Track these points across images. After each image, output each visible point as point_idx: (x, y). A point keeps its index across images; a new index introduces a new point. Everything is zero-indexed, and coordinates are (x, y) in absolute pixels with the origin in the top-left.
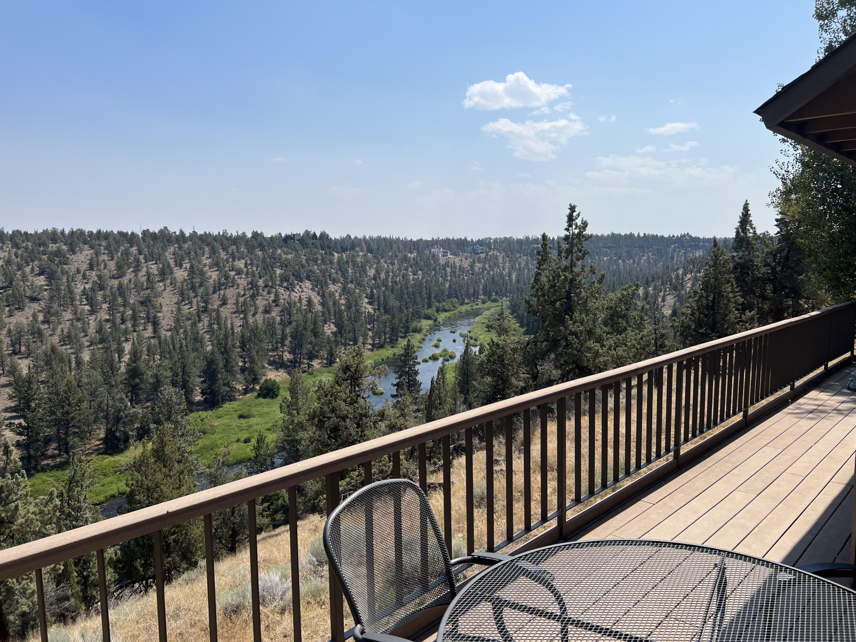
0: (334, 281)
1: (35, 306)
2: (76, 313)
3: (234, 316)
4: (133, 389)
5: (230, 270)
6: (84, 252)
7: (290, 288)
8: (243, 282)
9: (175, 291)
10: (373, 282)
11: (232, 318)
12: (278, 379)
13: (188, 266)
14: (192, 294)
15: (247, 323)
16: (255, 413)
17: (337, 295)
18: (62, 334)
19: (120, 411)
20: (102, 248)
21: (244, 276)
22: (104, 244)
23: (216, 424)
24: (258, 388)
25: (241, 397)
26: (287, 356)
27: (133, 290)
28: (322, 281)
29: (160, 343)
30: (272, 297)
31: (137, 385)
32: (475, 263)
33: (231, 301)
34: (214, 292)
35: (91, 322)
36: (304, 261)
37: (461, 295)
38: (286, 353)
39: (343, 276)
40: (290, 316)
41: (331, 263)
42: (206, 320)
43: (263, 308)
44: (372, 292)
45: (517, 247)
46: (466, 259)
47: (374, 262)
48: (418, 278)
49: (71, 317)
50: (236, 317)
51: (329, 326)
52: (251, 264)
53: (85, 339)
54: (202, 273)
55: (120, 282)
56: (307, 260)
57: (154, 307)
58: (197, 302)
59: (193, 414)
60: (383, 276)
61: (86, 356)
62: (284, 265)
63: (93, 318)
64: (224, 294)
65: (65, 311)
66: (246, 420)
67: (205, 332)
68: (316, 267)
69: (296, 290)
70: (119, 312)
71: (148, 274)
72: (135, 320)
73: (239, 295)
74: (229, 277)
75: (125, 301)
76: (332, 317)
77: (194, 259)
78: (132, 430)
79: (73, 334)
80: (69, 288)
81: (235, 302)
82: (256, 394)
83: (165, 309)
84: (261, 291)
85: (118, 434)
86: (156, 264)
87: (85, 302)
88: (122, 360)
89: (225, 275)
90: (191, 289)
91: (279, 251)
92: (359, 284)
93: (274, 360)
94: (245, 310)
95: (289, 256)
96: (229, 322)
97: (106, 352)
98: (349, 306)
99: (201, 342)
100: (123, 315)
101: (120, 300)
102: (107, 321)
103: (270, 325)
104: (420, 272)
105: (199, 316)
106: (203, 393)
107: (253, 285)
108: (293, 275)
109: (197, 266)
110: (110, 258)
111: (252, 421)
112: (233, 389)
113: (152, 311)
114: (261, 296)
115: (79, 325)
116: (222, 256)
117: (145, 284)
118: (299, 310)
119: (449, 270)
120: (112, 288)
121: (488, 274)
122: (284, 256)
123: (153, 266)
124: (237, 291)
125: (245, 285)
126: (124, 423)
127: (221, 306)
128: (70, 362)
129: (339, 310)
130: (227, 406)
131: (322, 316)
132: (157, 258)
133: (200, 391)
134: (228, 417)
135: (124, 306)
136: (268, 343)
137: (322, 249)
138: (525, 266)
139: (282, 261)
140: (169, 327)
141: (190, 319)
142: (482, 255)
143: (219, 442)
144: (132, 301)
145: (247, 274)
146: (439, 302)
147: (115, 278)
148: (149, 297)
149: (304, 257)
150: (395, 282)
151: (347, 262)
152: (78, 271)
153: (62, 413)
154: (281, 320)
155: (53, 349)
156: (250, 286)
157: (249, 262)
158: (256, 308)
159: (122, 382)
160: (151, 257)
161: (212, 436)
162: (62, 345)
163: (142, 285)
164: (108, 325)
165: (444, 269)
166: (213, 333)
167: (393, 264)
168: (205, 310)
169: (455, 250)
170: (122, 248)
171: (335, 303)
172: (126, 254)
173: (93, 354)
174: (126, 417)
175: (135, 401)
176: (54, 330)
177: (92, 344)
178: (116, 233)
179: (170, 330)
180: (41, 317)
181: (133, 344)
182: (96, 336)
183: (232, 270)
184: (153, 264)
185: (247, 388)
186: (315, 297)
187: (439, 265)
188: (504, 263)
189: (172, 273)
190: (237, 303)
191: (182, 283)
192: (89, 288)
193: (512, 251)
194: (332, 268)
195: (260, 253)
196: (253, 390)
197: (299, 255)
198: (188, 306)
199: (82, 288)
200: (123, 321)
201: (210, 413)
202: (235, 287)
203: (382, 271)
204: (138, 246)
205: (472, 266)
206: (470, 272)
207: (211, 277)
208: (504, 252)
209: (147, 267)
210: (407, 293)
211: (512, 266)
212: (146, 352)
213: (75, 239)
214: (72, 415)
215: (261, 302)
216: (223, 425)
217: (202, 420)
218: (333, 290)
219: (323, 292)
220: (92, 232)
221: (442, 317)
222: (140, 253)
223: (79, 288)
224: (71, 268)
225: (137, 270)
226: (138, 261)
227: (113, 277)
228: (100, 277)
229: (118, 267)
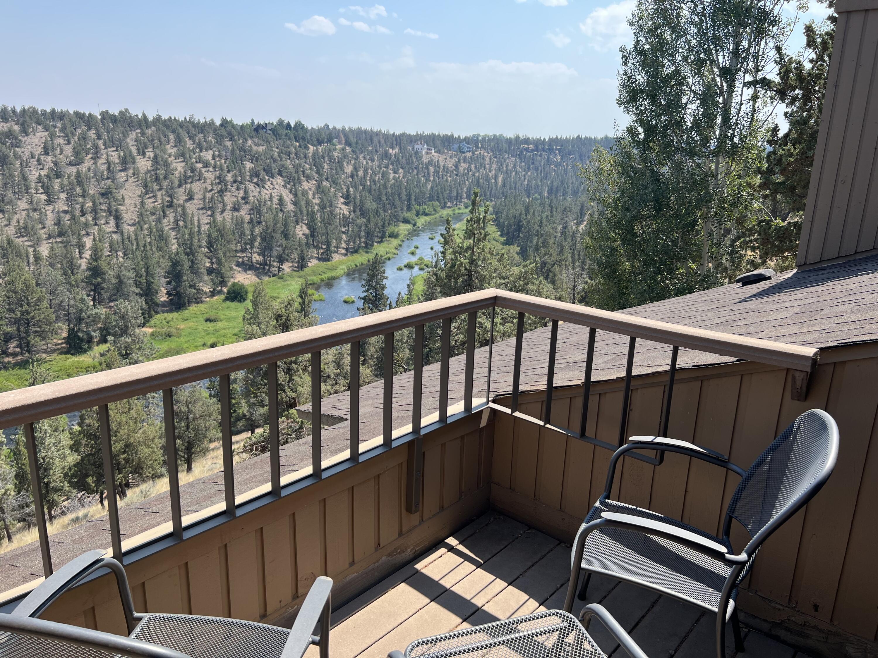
0: (308, 178)
2: (31, 203)
3: (201, 212)
4: (95, 288)
5: (197, 162)
6: (37, 134)
7: (260, 184)
8: (210, 175)
9: (138, 183)
10: (351, 180)
11: (199, 214)
12: (246, 282)
13: (152, 155)
14: (156, 187)
15: (214, 221)
16: (222, 317)
17: (311, 193)
18: (19, 225)
19: (81, 311)
20: (57, 130)
21: (211, 169)
22: (59, 125)
23: (182, 327)
24: (225, 290)
25: (208, 299)
26: (257, 258)
27: (93, 180)
28: (294, 177)
29: (123, 239)
30: (241, 193)
31: (99, 284)
32: (460, 163)
33: (198, 196)
34: (180, 186)
35: (48, 213)
36: (276, 155)
37: (444, 199)
38: (255, 255)
39: (318, 172)
40: (260, 216)
41: (306, 157)
42: (171, 216)
43: (231, 205)
44: (348, 191)
45: (505, 146)
46: (451, 157)
47: (352, 158)
48: (399, 177)
49: (27, 207)
50: (203, 214)
51: (301, 227)
52: (220, 156)
53: (42, 231)
54: (167, 165)
55: (78, 169)
56: (279, 154)
57: (116, 200)
58: (162, 196)
59: (158, 316)
60: (361, 173)
61: (44, 250)
62: (254, 158)
63: (50, 208)
64: (190, 189)
65: (20, 199)
66: (213, 324)
67: (170, 229)
68: (289, 161)
69: (266, 186)
70: (78, 203)
71: (109, 163)
72: (96, 213)
73: (206, 190)
74: (195, 170)
75: (84, 191)
76: (305, 218)
77: (157, 147)
78: (95, 331)
79: (30, 226)
80: (23, 175)
81: (202, 197)
82: (223, 297)
83: (127, 201)
84: (229, 187)
85: (80, 334)
86: (117, 150)
87: (41, 191)
88: (83, 255)
89: (192, 168)
90: (156, 181)
91: (250, 142)
92: (334, 182)
93: (243, 262)
94: (212, 207)
95: (261, 149)
96: (196, 218)
97: (65, 247)
98: (323, 207)
99: (166, 241)
100: (83, 206)
101: (78, 190)
102: (65, 212)
103: (239, 224)
104: (401, 171)
105: (163, 211)
106: (169, 294)
107: (221, 180)
108: (264, 170)
109: (162, 156)
110: (66, 142)
111: (220, 324)
112: (199, 291)
113: (114, 203)
114: (230, 192)
115: (36, 215)
116: (188, 146)
117: (105, 173)
118: (270, 209)
119: (432, 169)
120: (69, 177)
121: (474, 175)
122: (254, 148)
123: (113, 154)
124: (204, 185)
125: (213, 179)
126: (86, 324)
127: (187, 201)
128: (27, 257)
129: (312, 210)
130: (193, 308)
131: (294, 216)
132: (118, 145)
133: (165, 291)
134: (195, 320)
135: (83, 196)
136: (236, 244)
137: (296, 141)
138: (512, 168)
139: (253, 154)
140: (132, 221)
141: (154, 214)
142: (468, 155)
143: (185, 345)
144: (91, 192)
145: (214, 167)
146: (420, 205)
147: (73, 165)
148: (109, 188)
149: (277, 150)
150: (374, 181)
151: (323, 157)
152: (32, 155)
153: (21, 311)
154: (251, 219)
155: (9, 242)
156: (217, 181)
157: (217, 153)
158: (224, 205)
159: (82, 281)
160: (111, 143)
161: (177, 339)
162: (18, 237)
163: (103, 174)
164: (68, 217)
165: (427, 168)
166: (179, 230)
167: (372, 160)
168: (171, 205)
169: (440, 147)
170: (79, 131)
171: (308, 202)
172: (84, 139)
173: (52, 248)
174: (89, 317)
175: (98, 300)
176: (9, 220)
177: (50, 237)
178: (72, 112)
179: (133, 225)
181: (94, 240)
182: (54, 228)
183: (199, 162)
184: (113, 151)
185: (214, 290)
186: (287, 196)
187: (422, 163)
188: (491, 164)
189: (134, 163)
190: (204, 198)
191: (146, 173)
192: (45, 175)
193: (500, 151)
194: (306, 163)
195: (229, 144)
196: (220, 292)
197: (271, 147)
198: (152, 200)
199: (38, 174)
200: (83, 214)
201: (175, 315)
202: (202, 181)
203: (360, 167)
204: (97, 130)
205: (457, 166)
206: (455, 172)
207: (176, 169)
208: (492, 151)
209: (107, 154)
210: (386, 194)
211: (499, 167)
212: (108, 249)
213: (28, 119)
214: (32, 315)
215: (229, 199)
216: (190, 328)
217: (168, 322)
218: (307, 188)
219: (296, 190)
220: (45, 111)
221: (421, 221)
222: (99, 138)
223: (33, 174)
224: (25, 151)
225: (96, 157)
226: (97, 147)
227: (70, 164)
228: (56, 164)
229: (76, 153)
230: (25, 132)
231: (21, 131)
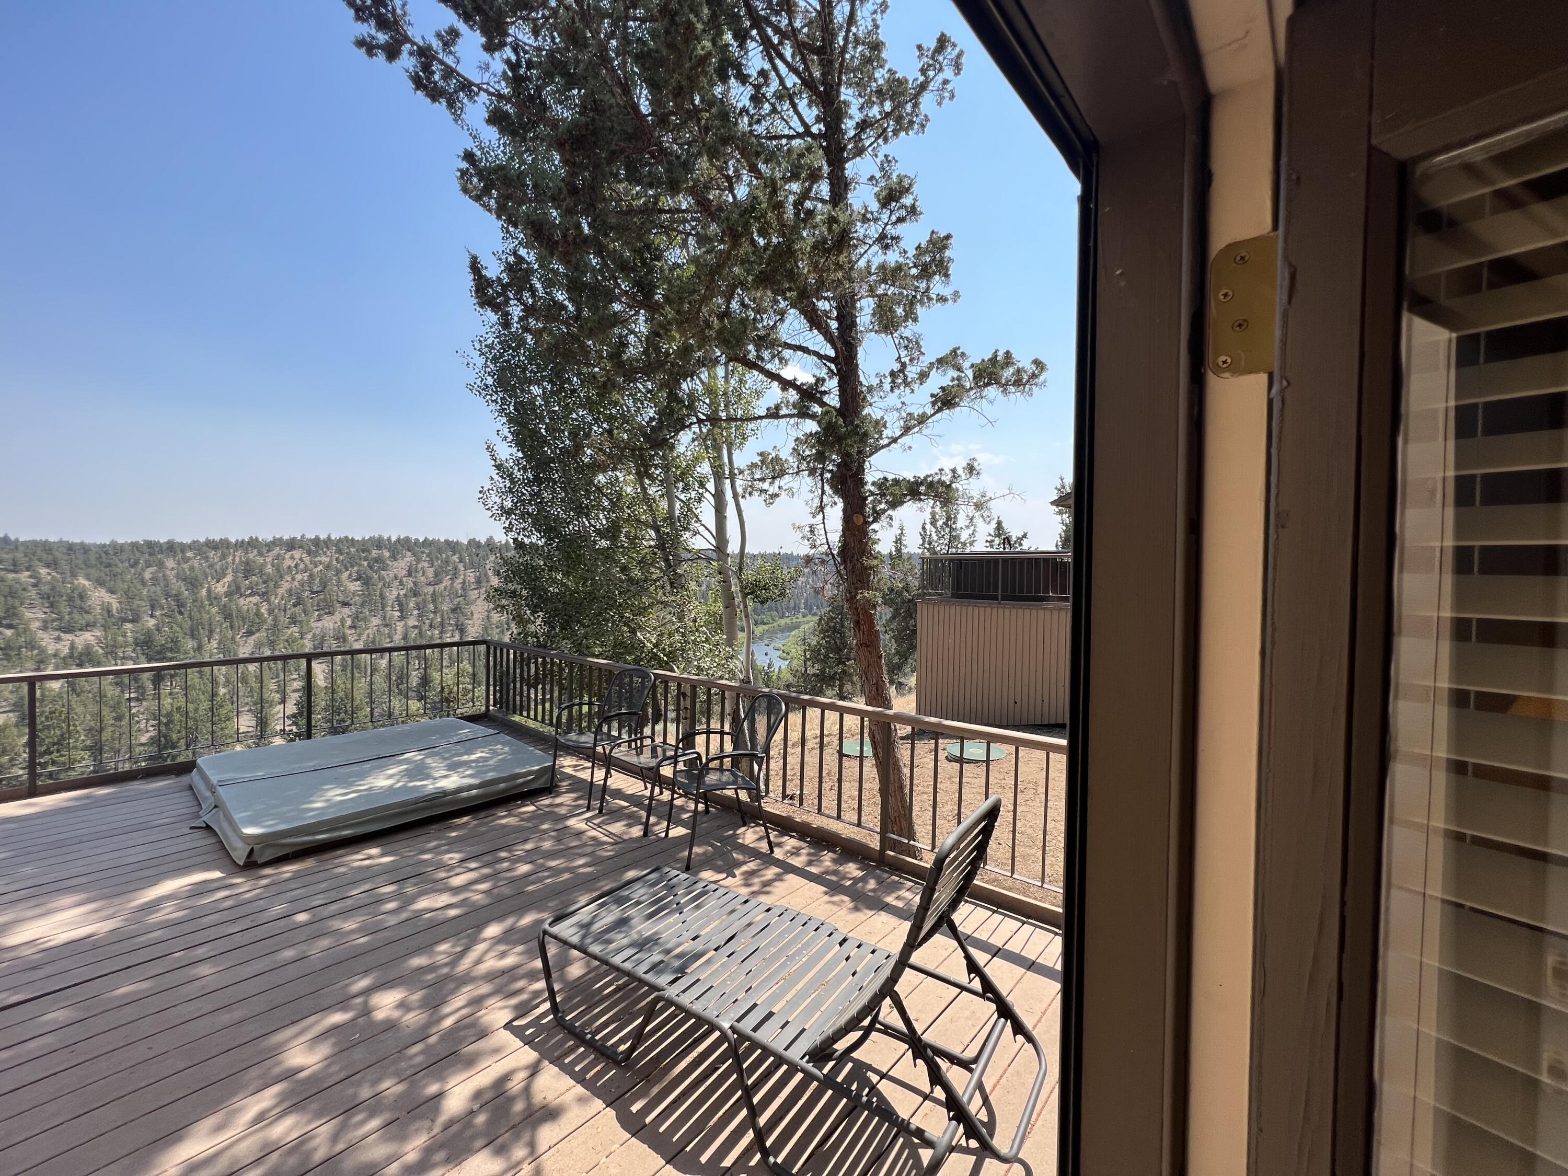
1: (346, 610)
6: (405, 559)
27: (446, 598)
35: (397, 627)
49: (379, 623)
55: (435, 589)
57: (463, 614)
63: (401, 624)
65: (374, 617)
70: (428, 619)
71: (465, 582)
72: (443, 627)
75: (436, 608)
80: (383, 594)
83: (476, 616)
86: (474, 572)
87: (397, 608)
100: (431, 621)
101: (431, 607)
102: (415, 627)
110: (429, 566)
113: (461, 618)
115: (385, 630)
117: (460, 591)
120: (425, 595)
123: (470, 574)
128: (365, 668)
132: (476, 566)
135: (435, 613)
144: (443, 608)
148: (461, 605)
152: (396, 577)
160: (471, 565)
163: (457, 593)
164: (416, 631)
170: (444, 555)
172: (447, 562)
176: (360, 635)
178: (442, 541)
180: (349, 622)
189: (488, 581)
192: (403, 595)
198: (499, 614)
199: (396, 594)
204: (461, 555)
209: (464, 575)
213: (400, 547)
220: (419, 540)
221: (758, 630)
222: (460, 562)
223: (392, 595)
224: (388, 575)
225: (455, 576)
226: (456, 568)
227: (430, 584)
228: (415, 584)
229: (436, 574)
230: (394, 557)
231: (390, 557)
